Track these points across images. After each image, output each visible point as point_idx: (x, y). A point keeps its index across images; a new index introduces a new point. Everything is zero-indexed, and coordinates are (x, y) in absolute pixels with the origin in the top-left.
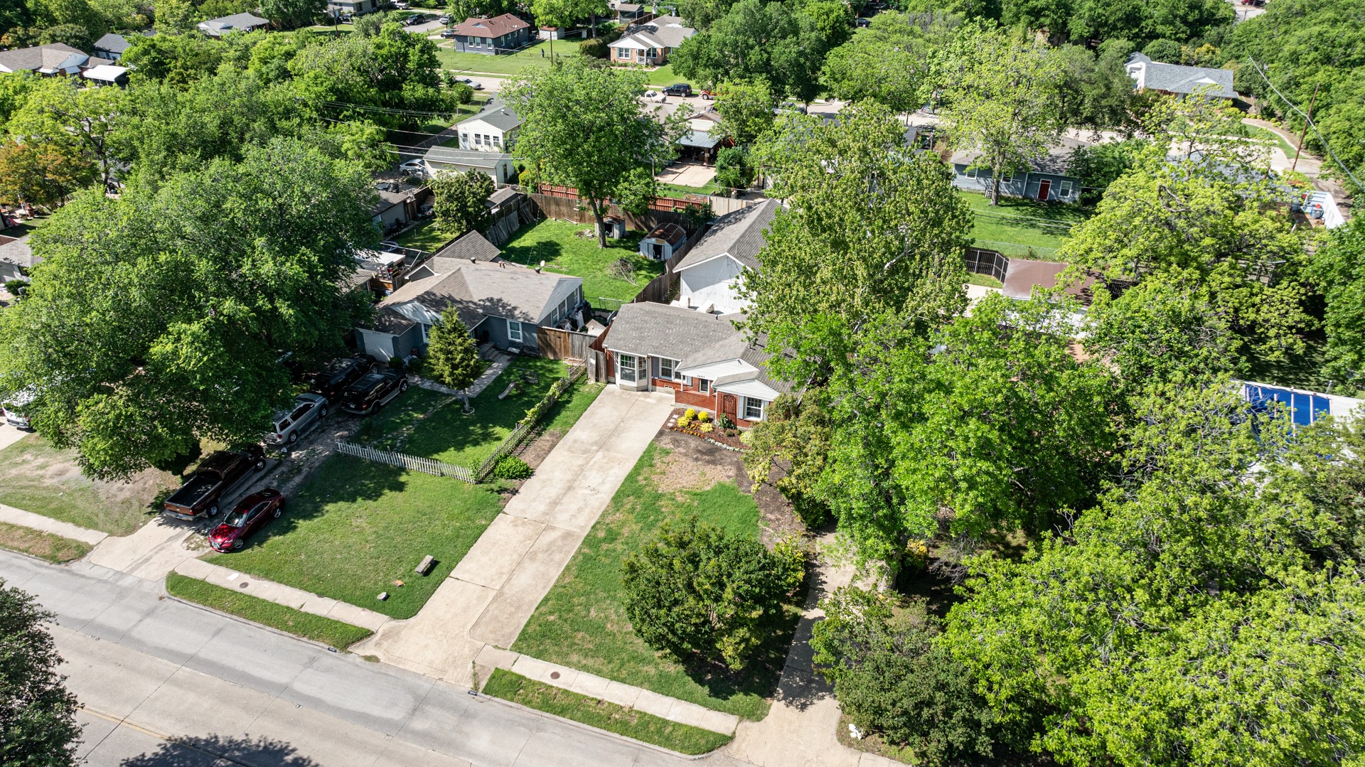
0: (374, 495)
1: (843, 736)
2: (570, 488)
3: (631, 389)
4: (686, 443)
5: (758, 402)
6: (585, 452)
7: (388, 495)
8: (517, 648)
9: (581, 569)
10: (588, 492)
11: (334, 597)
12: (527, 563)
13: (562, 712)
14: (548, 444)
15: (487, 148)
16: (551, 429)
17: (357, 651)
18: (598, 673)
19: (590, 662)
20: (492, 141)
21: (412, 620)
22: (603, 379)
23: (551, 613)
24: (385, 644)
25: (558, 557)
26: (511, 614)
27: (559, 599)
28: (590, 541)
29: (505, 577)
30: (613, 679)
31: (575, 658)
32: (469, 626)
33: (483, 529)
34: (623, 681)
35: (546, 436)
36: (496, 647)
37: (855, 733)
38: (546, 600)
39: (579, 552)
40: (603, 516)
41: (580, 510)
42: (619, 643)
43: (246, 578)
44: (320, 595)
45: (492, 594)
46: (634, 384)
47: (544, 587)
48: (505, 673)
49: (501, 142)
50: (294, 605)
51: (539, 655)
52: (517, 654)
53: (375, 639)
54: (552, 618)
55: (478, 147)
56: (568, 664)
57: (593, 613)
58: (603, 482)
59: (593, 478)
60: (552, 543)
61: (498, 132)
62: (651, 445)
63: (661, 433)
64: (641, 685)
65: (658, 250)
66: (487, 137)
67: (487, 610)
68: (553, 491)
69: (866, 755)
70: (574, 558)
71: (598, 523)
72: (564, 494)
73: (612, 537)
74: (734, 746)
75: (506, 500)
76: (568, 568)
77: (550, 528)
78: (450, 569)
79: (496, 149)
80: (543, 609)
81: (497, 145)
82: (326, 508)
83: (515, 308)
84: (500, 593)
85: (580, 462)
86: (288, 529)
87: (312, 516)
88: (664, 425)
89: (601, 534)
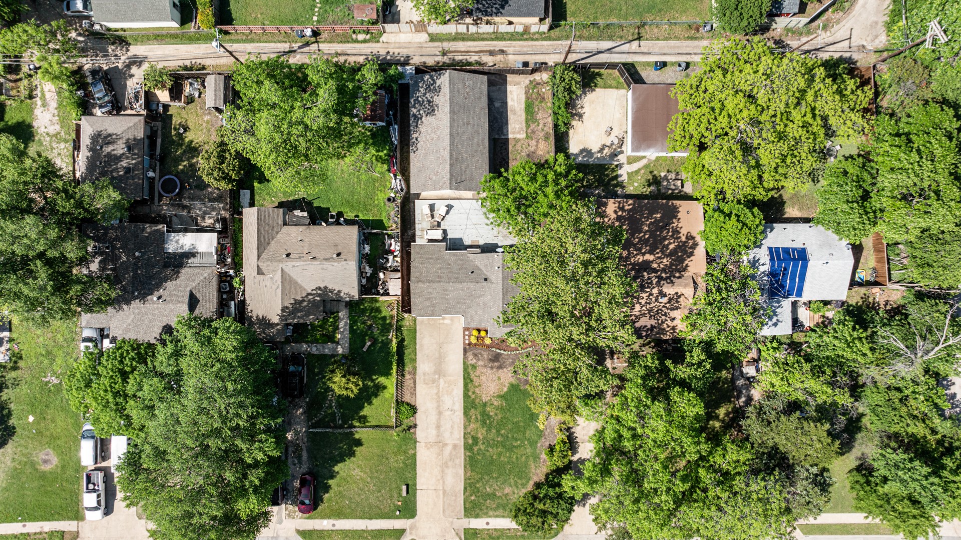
0: (352, 454)
2: (440, 413)
4: (482, 356)
6: (434, 381)
7: (358, 450)
8: (466, 516)
9: (471, 466)
10: (449, 413)
11: (376, 518)
12: (446, 470)
14: (412, 385)
16: (407, 369)
17: (405, 539)
18: (503, 517)
19: (497, 513)
21: (417, 517)
23: (471, 495)
24: (413, 532)
25: (457, 461)
26: (455, 500)
27: (470, 486)
28: (468, 447)
29: (441, 482)
31: (491, 513)
32: (442, 512)
33: (415, 455)
35: (407, 376)
36: (458, 518)
38: (465, 488)
39: (465, 455)
40: (465, 428)
41: (452, 427)
42: (505, 501)
43: (332, 521)
44: (371, 519)
45: (441, 492)
47: (461, 481)
48: (469, 529)
50: (364, 528)
51: (477, 516)
52: (467, 520)
53: (408, 531)
54: (473, 498)
56: (490, 517)
57: (488, 489)
58: (454, 403)
59: (447, 402)
60: (450, 454)
62: (464, 363)
63: (465, 351)
67: (444, 502)
68: (433, 417)
70: (465, 459)
71: (465, 433)
72: (439, 418)
73: (475, 440)
75: (415, 433)
76: (465, 467)
77: (445, 445)
78: (415, 485)
80: (467, 494)
82: (336, 469)
84: (444, 492)
85: (435, 391)
86: (327, 488)
87: (332, 477)
88: (464, 343)
89: (470, 441)
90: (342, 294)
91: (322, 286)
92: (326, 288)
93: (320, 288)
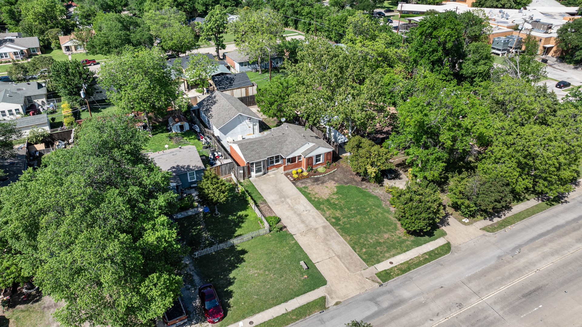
0: (240, 260)
1: (464, 223)
2: (299, 215)
3: (260, 176)
4: (307, 182)
5: (319, 155)
6: (282, 202)
8: (370, 265)
9: (346, 233)
10: (306, 212)
11: (292, 298)
12: (329, 243)
13: (409, 269)
14: (268, 208)
15: (12, 117)
17: (330, 305)
18: (399, 253)
19: (392, 253)
20: (14, 112)
21: (328, 283)
22: (246, 178)
23: (362, 249)
24: (334, 296)
25: (334, 235)
26: (351, 258)
27: (356, 244)
28: (334, 224)
29: (331, 251)
30: (405, 252)
31: (387, 255)
32: (347, 270)
33: (296, 243)
34: (407, 250)
35: (261, 205)
36: (364, 269)
37: (466, 220)
38: (353, 247)
39: (337, 229)
40: (324, 215)
41: (314, 218)
43: (248, 320)
44: (286, 301)
45: (336, 258)
46: (262, 173)
47: (346, 245)
48: (380, 273)
49: (21, 111)
50: (284, 312)
51: (379, 262)
52: (373, 266)
53: (328, 297)
54: (364, 250)
55: (5, 118)
56: (389, 258)
57: (371, 241)
58: (305, 207)
59: (301, 208)
60: (325, 232)
61: (19, 106)
62: (298, 188)
63: (294, 183)
64: (412, 248)
65: (182, 127)
66: (10, 111)
67: (344, 263)
68: (295, 219)
69: (474, 224)
70: (339, 232)
71: (326, 218)
72: (301, 217)
73: (338, 219)
74: (451, 243)
75: (287, 231)
76: (342, 236)
78: (311, 261)
79: (19, 116)
80: (357, 250)
81: (19, 113)
83: (189, 166)
84: (338, 256)
85: (287, 206)
86: (230, 294)
87: (231, 283)
88: (290, 180)
89: (334, 220)
90: (191, 167)
91: (175, 165)
92: (178, 166)
93: (174, 167)
